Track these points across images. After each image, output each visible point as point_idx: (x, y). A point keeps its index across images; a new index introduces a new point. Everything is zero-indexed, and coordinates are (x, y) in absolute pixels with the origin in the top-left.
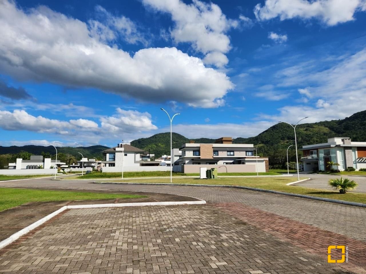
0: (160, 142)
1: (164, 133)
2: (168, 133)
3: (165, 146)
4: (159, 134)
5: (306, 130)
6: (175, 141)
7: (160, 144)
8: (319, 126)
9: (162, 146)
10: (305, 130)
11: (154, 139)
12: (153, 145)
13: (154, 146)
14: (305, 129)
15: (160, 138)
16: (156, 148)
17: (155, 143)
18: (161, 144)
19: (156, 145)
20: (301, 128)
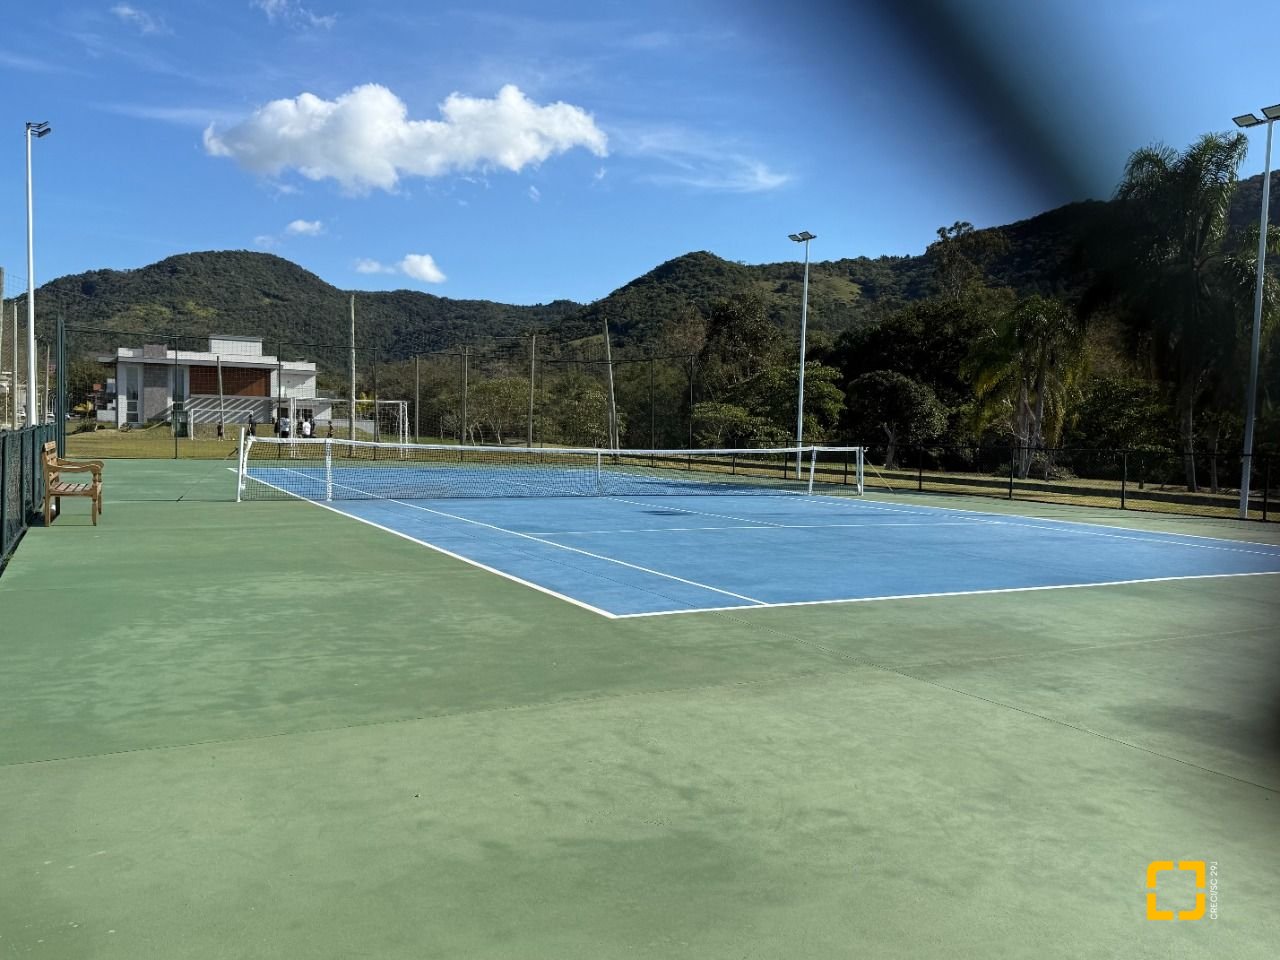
0: (191, 294)
1: (220, 253)
2: (236, 253)
3: (218, 315)
4: (193, 255)
5: (782, 289)
6: (267, 295)
7: (191, 305)
8: (830, 275)
9: (201, 313)
10: (777, 291)
11: (165, 279)
12: (156, 307)
13: (164, 309)
14: (778, 284)
15: (195, 274)
16: (172, 320)
17: (168, 298)
18: (197, 304)
19: (174, 308)
20: (767, 280)
